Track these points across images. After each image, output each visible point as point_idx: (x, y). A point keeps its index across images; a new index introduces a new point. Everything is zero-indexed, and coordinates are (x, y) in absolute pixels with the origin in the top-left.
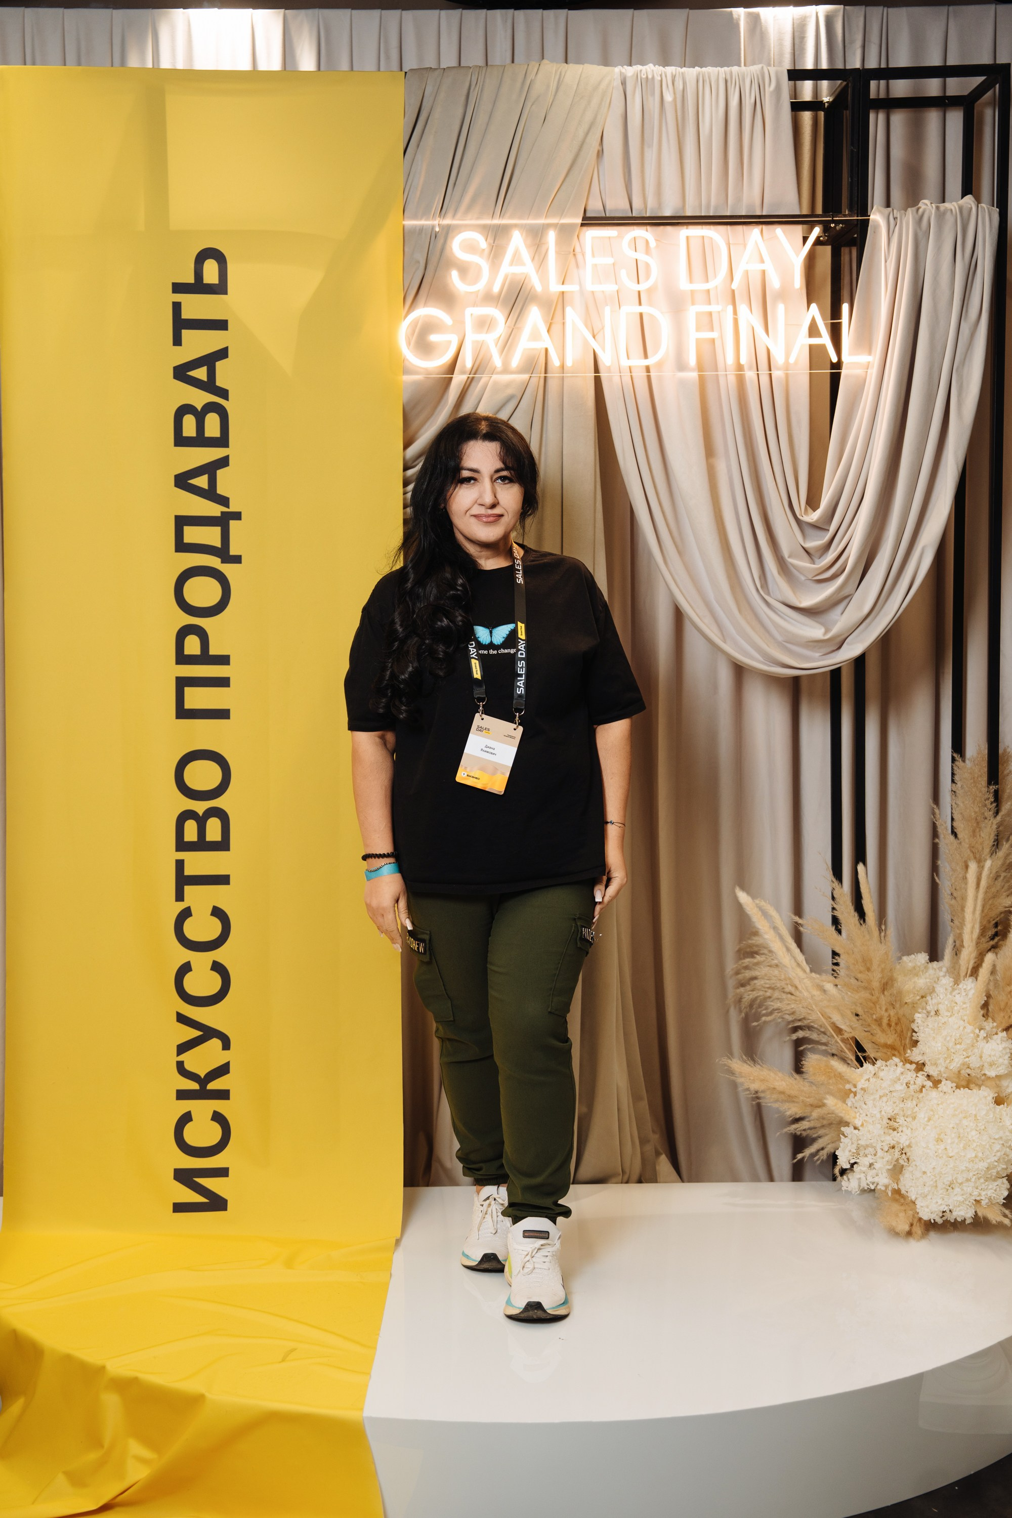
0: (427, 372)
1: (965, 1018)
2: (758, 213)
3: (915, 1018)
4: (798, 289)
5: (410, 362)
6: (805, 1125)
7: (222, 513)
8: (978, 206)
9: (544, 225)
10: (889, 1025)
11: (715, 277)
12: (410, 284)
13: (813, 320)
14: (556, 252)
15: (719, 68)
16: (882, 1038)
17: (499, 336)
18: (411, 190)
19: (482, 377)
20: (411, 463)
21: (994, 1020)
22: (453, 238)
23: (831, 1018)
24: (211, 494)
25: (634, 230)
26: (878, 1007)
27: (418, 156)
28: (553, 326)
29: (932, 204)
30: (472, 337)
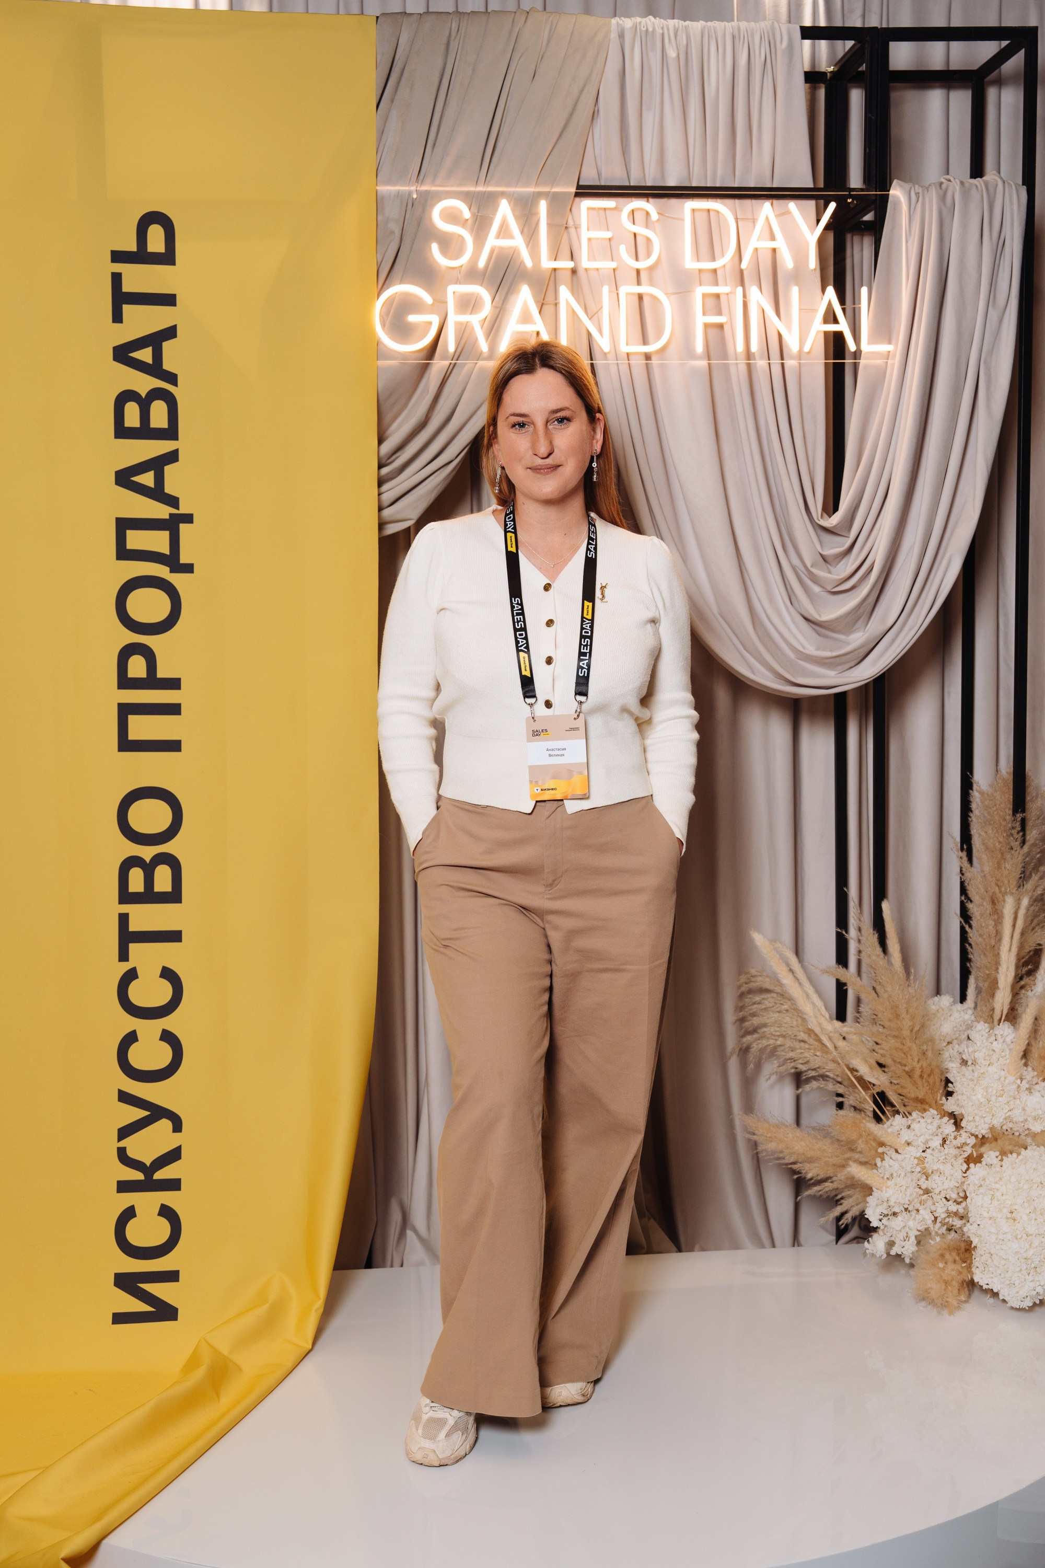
0: (404, 356)
1: (1005, 1068)
2: (769, 185)
3: (950, 1068)
4: (812, 270)
5: (384, 345)
6: (828, 1186)
7: (171, 515)
8: (1004, 183)
9: (534, 193)
10: (921, 1077)
11: (723, 256)
12: (384, 256)
13: (830, 304)
14: (547, 224)
15: (726, 23)
16: (912, 1091)
17: (484, 317)
18: (386, 150)
19: (467, 363)
20: (386, 459)
21: (1033, 1069)
22: (433, 206)
23: (857, 1071)
24: (158, 493)
25: (632, 202)
26: (909, 1057)
27: (394, 113)
28: (545, 307)
29: (956, 180)
30: (454, 318)
